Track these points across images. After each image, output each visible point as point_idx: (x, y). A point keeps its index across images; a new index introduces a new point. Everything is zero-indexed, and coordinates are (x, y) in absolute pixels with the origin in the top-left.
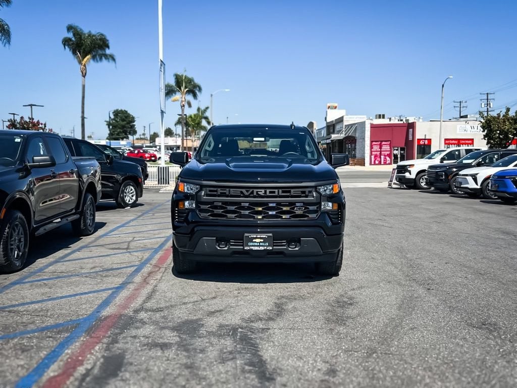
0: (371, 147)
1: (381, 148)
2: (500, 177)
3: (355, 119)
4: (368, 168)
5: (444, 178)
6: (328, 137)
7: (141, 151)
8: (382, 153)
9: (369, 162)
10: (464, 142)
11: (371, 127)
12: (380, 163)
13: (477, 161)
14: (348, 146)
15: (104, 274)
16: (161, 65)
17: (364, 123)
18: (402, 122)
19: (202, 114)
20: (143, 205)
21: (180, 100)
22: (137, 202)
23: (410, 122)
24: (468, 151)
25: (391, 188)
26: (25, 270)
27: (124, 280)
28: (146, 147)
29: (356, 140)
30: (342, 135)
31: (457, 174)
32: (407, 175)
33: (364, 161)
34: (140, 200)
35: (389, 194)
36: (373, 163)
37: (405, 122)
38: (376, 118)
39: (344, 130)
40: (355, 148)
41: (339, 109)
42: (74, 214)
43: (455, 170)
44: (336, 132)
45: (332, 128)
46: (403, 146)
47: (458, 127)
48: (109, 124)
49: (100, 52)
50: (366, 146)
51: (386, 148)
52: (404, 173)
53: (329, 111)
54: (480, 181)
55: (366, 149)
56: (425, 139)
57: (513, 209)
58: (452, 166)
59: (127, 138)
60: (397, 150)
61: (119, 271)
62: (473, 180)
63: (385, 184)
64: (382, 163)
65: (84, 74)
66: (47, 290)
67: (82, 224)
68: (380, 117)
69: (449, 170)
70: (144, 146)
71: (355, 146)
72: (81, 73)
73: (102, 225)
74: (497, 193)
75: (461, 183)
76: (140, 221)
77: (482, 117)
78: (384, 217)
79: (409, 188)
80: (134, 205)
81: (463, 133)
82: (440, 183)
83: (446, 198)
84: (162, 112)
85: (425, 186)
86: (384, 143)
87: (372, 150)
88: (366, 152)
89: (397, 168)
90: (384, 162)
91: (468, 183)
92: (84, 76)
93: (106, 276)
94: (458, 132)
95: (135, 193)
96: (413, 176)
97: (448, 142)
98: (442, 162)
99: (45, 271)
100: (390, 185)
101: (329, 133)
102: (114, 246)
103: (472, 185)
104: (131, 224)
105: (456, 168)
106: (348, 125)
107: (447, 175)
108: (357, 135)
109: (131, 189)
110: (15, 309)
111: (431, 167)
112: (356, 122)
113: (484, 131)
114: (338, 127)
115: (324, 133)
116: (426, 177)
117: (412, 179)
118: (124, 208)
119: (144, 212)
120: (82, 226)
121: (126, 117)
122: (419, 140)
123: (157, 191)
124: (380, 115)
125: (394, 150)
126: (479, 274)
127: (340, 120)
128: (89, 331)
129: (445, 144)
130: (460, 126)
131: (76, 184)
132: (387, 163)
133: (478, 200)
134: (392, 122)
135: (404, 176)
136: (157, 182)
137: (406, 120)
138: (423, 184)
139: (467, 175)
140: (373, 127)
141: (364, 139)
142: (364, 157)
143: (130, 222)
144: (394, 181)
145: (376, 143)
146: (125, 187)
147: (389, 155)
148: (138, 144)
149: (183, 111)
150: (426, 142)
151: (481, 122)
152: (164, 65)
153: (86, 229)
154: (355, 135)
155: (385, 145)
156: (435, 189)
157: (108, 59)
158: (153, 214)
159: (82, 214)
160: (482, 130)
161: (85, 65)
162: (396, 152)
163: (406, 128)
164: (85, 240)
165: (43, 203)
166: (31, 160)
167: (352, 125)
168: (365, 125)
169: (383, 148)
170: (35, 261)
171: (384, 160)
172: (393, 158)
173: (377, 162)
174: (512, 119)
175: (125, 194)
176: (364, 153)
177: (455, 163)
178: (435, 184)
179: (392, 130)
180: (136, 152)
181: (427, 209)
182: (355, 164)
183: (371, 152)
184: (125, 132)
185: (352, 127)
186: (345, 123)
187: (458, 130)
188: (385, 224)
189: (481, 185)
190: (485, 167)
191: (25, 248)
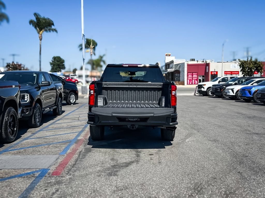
0: (188, 76)
1: (192, 76)
2: (243, 90)
3: (179, 61)
4: (186, 86)
5: (219, 90)
6: (166, 70)
7: (70, 78)
8: (193, 78)
9: (186, 83)
10: (234, 73)
11: (187, 66)
12: (192, 84)
13: (235, 82)
14: (176, 75)
15: (73, 128)
16: (83, 36)
17: (184, 63)
18: (203, 63)
19: (101, 58)
20: (78, 104)
21: (90, 52)
22: (76, 103)
23: (207, 63)
24: (231, 78)
25: (195, 96)
26: (41, 127)
27: (81, 129)
28: (71, 76)
29: (180, 72)
30: (173, 70)
31: (225, 89)
32: (202, 89)
33: (184, 83)
34: (77, 101)
35: (194, 98)
36: (188, 84)
37: (205, 63)
38: (190, 61)
39: (174, 67)
40: (180, 76)
41: (171, 56)
42: (55, 106)
43: (224, 87)
44: (170, 68)
45: (168, 66)
46: (204, 75)
47: (231, 65)
48: (51, 64)
49: (49, 28)
50: (185, 75)
51: (195, 76)
52: (201, 88)
53: (167, 57)
54: (235, 92)
55: (185, 76)
56: (215, 72)
57: (248, 104)
58: (223, 85)
59: (61, 71)
60: (201, 77)
61: (78, 127)
62: (232, 91)
63: (193, 94)
64: (193, 84)
65: (41, 39)
66: (53, 133)
67: (57, 110)
68: (192, 61)
69: (222, 87)
70: (70, 75)
71: (180, 75)
72: (39, 39)
73: (64, 112)
74: (242, 97)
75: (226, 93)
76: (79, 110)
77: (240, 62)
78: (189, 108)
79: (204, 95)
80: (75, 103)
81: (233, 68)
82: (217, 93)
83: (220, 100)
84: (84, 59)
85: (211, 95)
86: (194, 73)
87: (188, 77)
88: (185, 78)
89: (198, 86)
90: (194, 83)
91: (229, 93)
92: (41, 40)
93: (74, 128)
94: (231, 68)
95: (75, 98)
96: (205, 90)
97: (226, 73)
98: (219, 83)
99: (49, 127)
100: (195, 94)
101: (166, 69)
102: (72, 119)
103: (231, 94)
104: (76, 111)
105: (225, 86)
106: (176, 64)
107: (220, 89)
108: (180, 70)
109: (73, 96)
110: (45, 138)
111: (213, 85)
112: (180, 63)
113: (240, 68)
114: (171, 66)
115: (164, 68)
116: (211, 90)
117: (205, 91)
118: (71, 105)
119: (80, 106)
120: (57, 111)
121: (60, 60)
122: (212, 72)
123: (83, 97)
124: (192, 59)
125: (199, 77)
126: (220, 127)
127: (172, 62)
128: (76, 143)
129: (225, 74)
130: (232, 65)
131: (55, 94)
132: (196, 83)
133: (234, 101)
134: (198, 63)
135: (201, 90)
136: (81, 94)
137: (205, 62)
138: (210, 94)
139: (229, 89)
140: (188, 65)
141: (184, 71)
142: (184, 80)
143: (75, 110)
144: (197, 92)
145: (190, 74)
146: (70, 95)
147: (197, 80)
148: (67, 74)
149: (91, 57)
150: (215, 73)
151: (239, 63)
152: (84, 36)
153: (59, 112)
154: (180, 69)
155: (194, 74)
156: (216, 96)
157: (54, 31)
158: (84, 107)
159: (57, 106)
160: (240, 67)
161: (41, 35)
162: (200, 78)
163: (205, 66)
164: (59, 117)
165: (45, 100)
166: (41, 83)
167: (178, 64)
168: (184, 64)
169: (193, 76)
170: (43, 124)
171: (194, 82)
172: (199, 81)
173: (191, 83)
174: (254, 62)
175: (70, 98)
176: (184, 79)
177: (225, 83)
178: (215, 94)
179: (198, 67)
180: (68, 78)
181: (209, 105)
182: (180, 84)
183: (188, 78)
184: (60, 68)
185: (178, 65)
186: (175, 63)
187: (231, 67)
188: (188, 110)
189: (236, 94)
190: (238, 85)
191: (40, 118)
